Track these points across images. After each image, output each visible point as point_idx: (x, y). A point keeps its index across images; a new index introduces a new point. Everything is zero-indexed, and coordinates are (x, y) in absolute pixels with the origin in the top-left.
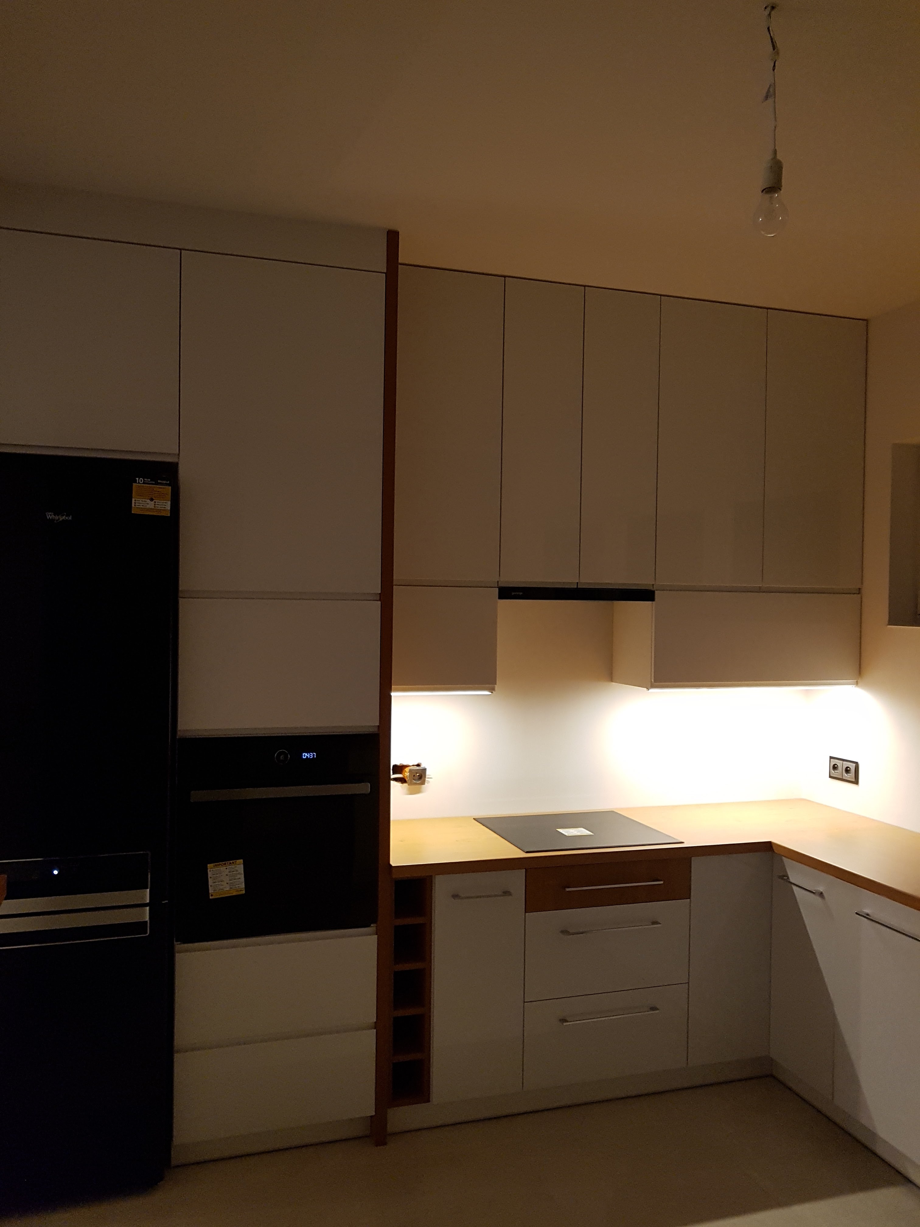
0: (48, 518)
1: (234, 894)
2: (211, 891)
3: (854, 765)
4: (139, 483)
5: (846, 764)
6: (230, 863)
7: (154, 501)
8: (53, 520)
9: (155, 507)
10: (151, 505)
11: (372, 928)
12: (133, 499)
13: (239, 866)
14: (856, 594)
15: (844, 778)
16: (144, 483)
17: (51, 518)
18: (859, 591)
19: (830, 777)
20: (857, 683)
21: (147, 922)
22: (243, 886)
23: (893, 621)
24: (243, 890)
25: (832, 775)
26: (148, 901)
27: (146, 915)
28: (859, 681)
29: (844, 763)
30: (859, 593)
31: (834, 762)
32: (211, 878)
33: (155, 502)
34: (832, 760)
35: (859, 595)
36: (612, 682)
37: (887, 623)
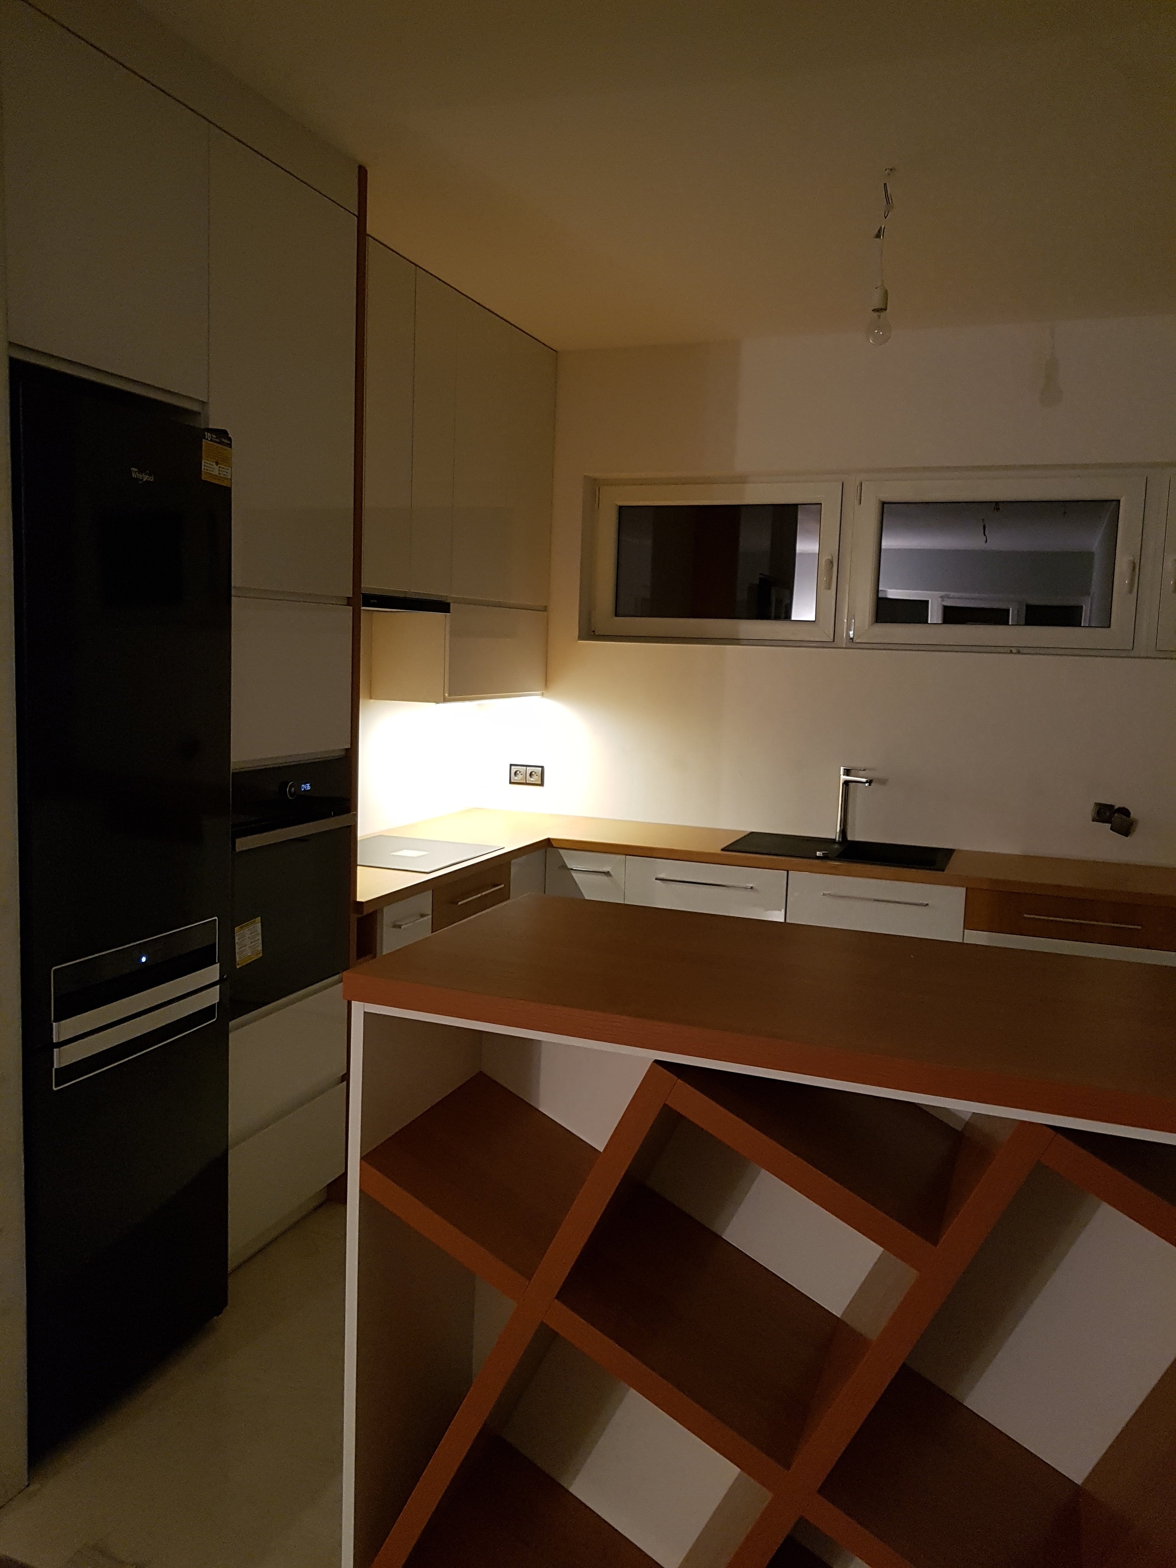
0: (133, 476)
1: (257, 957)
2: (239, 958)
3: (540, 769)
4: (207, 439)
5: (529, 770)
6: (253, 922)
7: (219, 465)
8: (137, 479)
9: (219, 474)
10: (213, 471)
12: (202, 461)
13: (258, 925)
14: (542, 610)
15: (527, 782)
16: (211, 440)
17: (135, 477)
18: (545, 609)
19: (511, 783)
20: (542, 695)
21: (217, 1004)
22: (260, 948)
23: (581, 638)
24: (260, 953)
25: (512, 781)
26: (217, 978)
27: (217, 995)
28: (544, 691)
29: (528, 768)
30: (546, 611)
31: (514, 769)
32: (237, 943)
33: (220, 467)
34: (513, 767)
35: (545, 613)
36: (371, 699)
37: (577, 638)
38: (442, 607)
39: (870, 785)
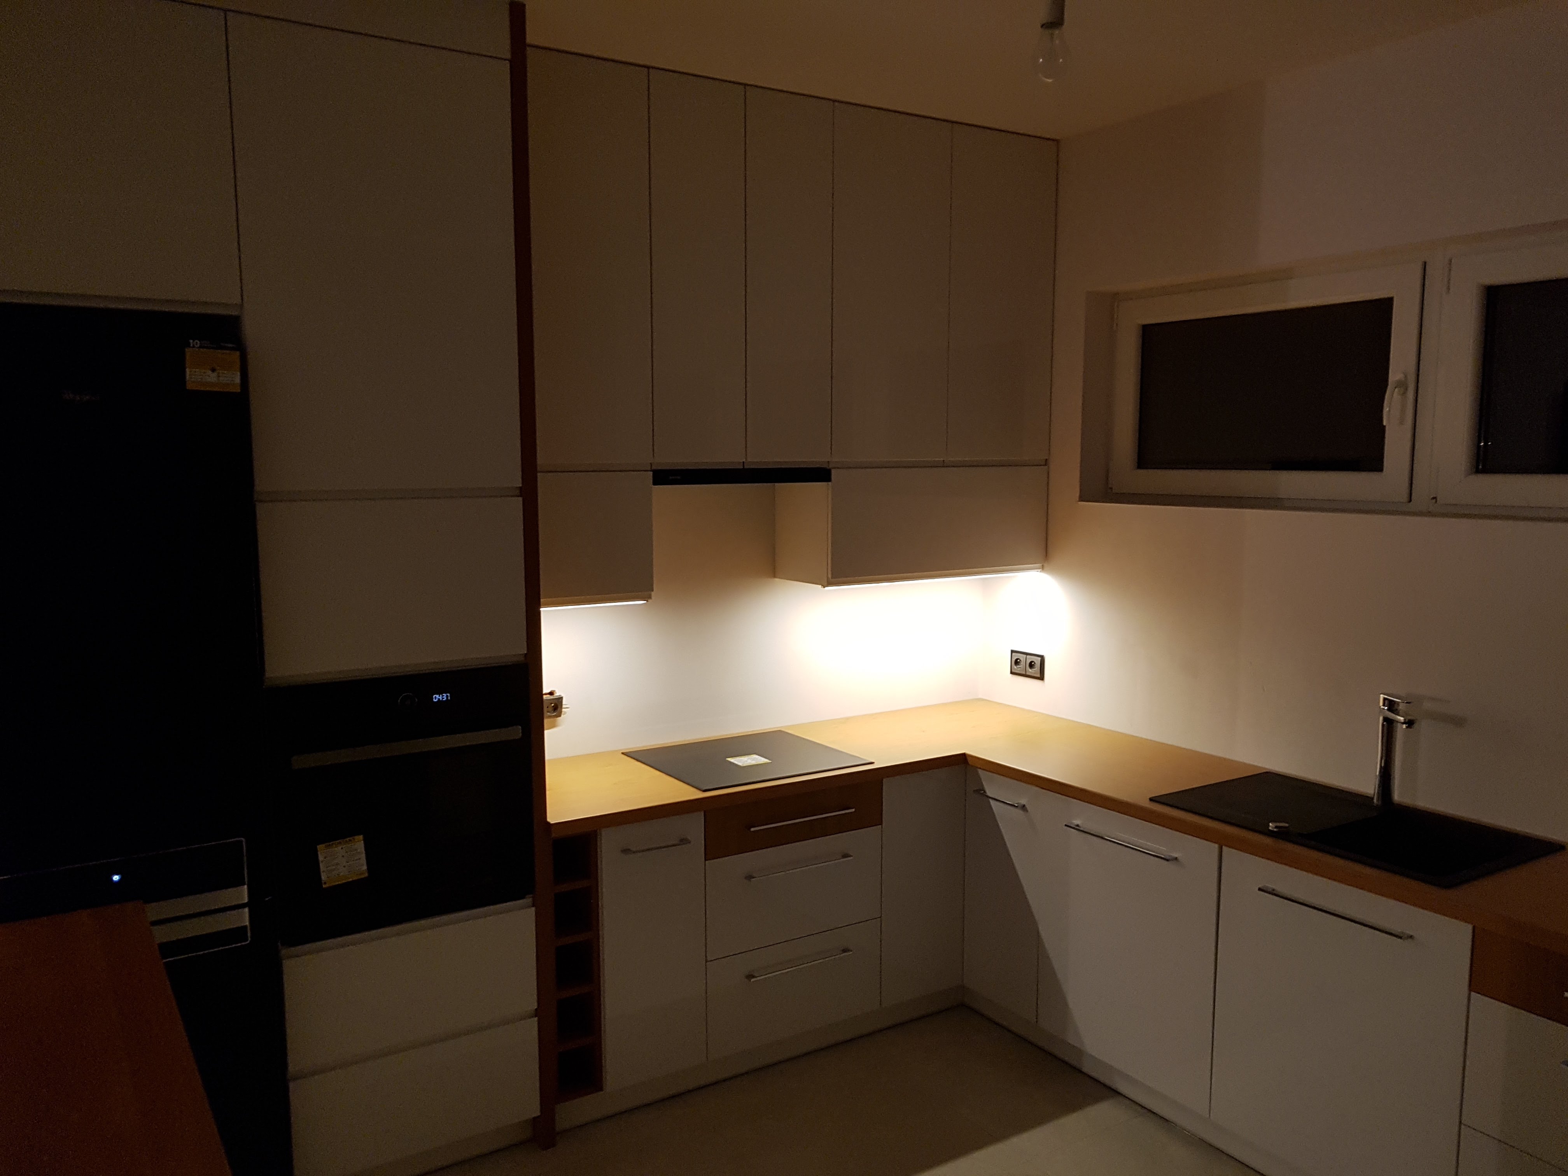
1: (355, 878)
2: (324, 877)
3: (1040, 659)
4: (194, 347)
5: (1030, 659)
6: (346, 841)
7: (218, 371)
9: (218, 381)
10: (212, 377)
11: (528, 900)
12: (188, 370)
13: (359, 844)
14: (1044, 465)
15: (1027, 674)
16: (200, 347)
18: (1046, 462)
19: (1012, 673)
20: (1042, 568)
21: (246, 927)
22: (365, 867)
23: (1082, 499)
24: (365, 873)
25: (1013, 671)
26: (246, 900)
27: (244, 918)
28: (1045, 564)
29: (1028, 656)
30: (1046, 465)
31: (1016, 656)
32: (322, 861)
33: (219, 374)
34: (1013, 654)
35: (1044, 468)
36: (775, 576)
37: (1078, 499)
38: (821, 474)
39: (1407, 727)
